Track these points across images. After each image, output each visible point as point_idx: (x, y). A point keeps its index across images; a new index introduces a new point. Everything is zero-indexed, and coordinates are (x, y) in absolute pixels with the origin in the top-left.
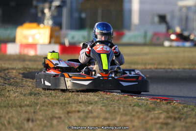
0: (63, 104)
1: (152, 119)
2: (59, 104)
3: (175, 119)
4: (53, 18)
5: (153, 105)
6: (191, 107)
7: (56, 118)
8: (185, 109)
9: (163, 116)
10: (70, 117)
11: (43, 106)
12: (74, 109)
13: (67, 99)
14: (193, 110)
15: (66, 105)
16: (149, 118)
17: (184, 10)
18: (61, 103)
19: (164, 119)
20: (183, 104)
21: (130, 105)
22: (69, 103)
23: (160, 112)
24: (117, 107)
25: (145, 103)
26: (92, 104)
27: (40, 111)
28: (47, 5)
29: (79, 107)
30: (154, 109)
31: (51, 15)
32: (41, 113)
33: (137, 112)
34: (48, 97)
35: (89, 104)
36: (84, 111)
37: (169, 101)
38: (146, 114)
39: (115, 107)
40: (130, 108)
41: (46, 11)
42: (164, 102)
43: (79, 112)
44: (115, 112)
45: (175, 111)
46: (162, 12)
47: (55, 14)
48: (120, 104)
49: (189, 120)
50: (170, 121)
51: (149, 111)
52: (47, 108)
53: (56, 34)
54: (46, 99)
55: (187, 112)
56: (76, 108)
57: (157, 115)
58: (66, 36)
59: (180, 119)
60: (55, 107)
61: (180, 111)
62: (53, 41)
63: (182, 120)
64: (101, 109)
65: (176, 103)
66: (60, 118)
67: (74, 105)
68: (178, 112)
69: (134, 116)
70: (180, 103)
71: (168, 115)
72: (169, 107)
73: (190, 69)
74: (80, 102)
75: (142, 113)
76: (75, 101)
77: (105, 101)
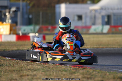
0: (18, 71)
2: (16, 71)
3: (88, 78)
4: (12, 18)
5: (74, 71)
6: (98, 71)
7: (14, 79)
8: (94, 72)
9: (80, 77)
10: (23, 79)
11: (6, 72)
12: (25, 74)
13: (21, 68)
14: (99, 73)
15: (20, 72)
17: (93, 12)
18: (17, 71)
20: (93, 69)
21: (60, 71)
22: (22, 70)
24: (52, 72)
25: (69, 69)
26: (36, 70)
27: (4, 76)
28: (7, 10)
29: (28, 72)
30: (74, 73)
31: (10, 17)
32: (4, 77)
33: (64, 75)
34: (8, 67)
35: (34, 70)
36: (31, 75)
37: (84, 68)
38: (70, 76)
39: (50, 72)
40: (60, 72)
41: (7, 14)
42: (81, 68)
43: (28, 75)
44: (50, 75)
45: (88, 73)
46: (80, 14)
47: (13, 16)
48: (53, 70)
49: (96, 79)
50: (85, 80)
51: (72, 74)
52: (8, 74)
53: (14, 28)
54: (8, 68)
55: (95, 74)
56: (26, 73)
57: (76, 76)
58: (20, 29)
59: (91, 78)
60: (13, 73)
61: (91, 73)
62: (12, 32)
63: (92, 79)
64: (42, 73)
65: (89, 69)
66: (16, 79)
67: (25, 71)
68: (89, 74)
69: (62, 77)
70: (91, 69)
71: (83, 76)
72: (84, 71)
73: (97, 48)
74: (29, 70)
75: (67, 75)
76: (25, 69)
77: (44, 69)
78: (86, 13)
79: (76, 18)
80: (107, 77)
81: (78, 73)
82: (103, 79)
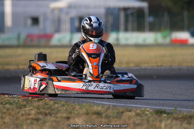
1: (23, 115)
5: (25, 103)
6: (62, 103)
8: (56, 106)
9: (33, 112)
14: (63, 106)
16: (20, 114)
17: (56, 12)
19: (35, 114)
21: (2, 103)
23: (31, 108)
25: (17, 101)
30: (25, 106)
33: (8, 109)
37: (40, 98)
38: (18, 111)
42: (36, 99)
45: (46, 106)
49: (59, 115)
50: (40, 116)
51: (20, 108)
55: (58, 107)
57: (27, 112)
59: (50, 114)
61: (51, 107)
63: (53, 115)
65: (48, 100)
69: (4, 113)
71: (39, 111)
72: (41, 103)
75: (13, 110)
78: (45, 14)
79: (29, 22)
80: (76, 112)
81: (30, 106)
82: (70, 116)
